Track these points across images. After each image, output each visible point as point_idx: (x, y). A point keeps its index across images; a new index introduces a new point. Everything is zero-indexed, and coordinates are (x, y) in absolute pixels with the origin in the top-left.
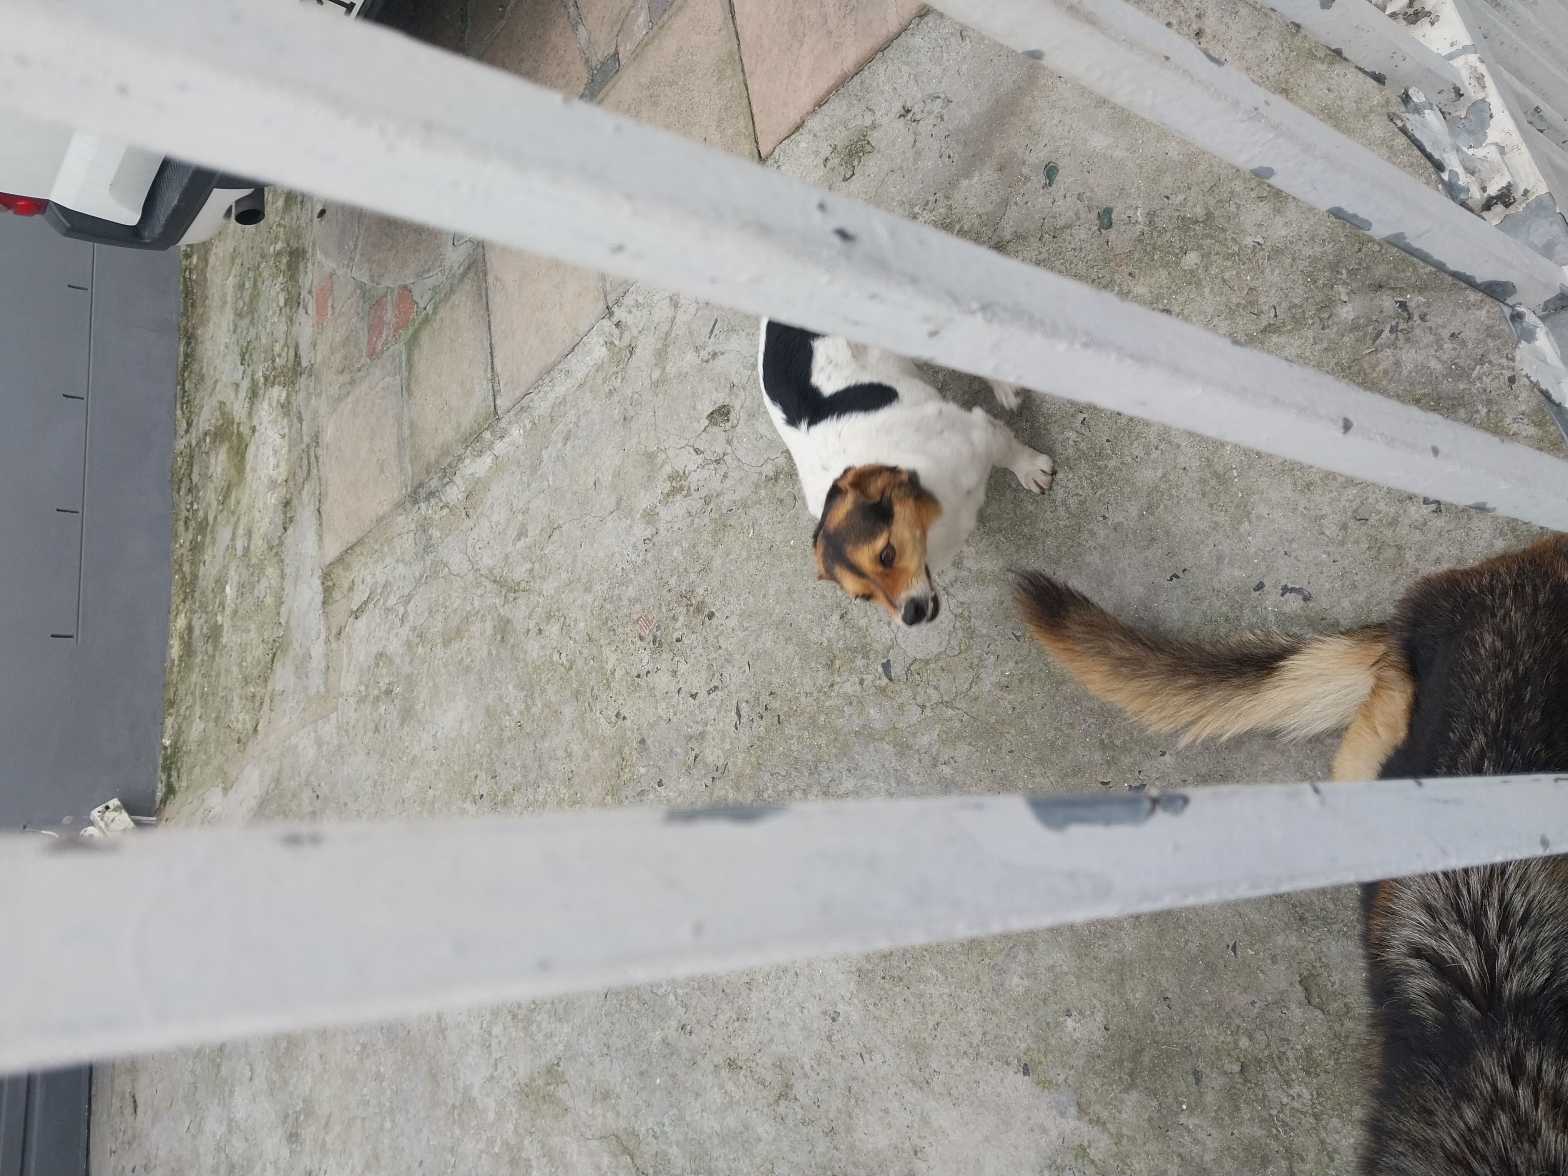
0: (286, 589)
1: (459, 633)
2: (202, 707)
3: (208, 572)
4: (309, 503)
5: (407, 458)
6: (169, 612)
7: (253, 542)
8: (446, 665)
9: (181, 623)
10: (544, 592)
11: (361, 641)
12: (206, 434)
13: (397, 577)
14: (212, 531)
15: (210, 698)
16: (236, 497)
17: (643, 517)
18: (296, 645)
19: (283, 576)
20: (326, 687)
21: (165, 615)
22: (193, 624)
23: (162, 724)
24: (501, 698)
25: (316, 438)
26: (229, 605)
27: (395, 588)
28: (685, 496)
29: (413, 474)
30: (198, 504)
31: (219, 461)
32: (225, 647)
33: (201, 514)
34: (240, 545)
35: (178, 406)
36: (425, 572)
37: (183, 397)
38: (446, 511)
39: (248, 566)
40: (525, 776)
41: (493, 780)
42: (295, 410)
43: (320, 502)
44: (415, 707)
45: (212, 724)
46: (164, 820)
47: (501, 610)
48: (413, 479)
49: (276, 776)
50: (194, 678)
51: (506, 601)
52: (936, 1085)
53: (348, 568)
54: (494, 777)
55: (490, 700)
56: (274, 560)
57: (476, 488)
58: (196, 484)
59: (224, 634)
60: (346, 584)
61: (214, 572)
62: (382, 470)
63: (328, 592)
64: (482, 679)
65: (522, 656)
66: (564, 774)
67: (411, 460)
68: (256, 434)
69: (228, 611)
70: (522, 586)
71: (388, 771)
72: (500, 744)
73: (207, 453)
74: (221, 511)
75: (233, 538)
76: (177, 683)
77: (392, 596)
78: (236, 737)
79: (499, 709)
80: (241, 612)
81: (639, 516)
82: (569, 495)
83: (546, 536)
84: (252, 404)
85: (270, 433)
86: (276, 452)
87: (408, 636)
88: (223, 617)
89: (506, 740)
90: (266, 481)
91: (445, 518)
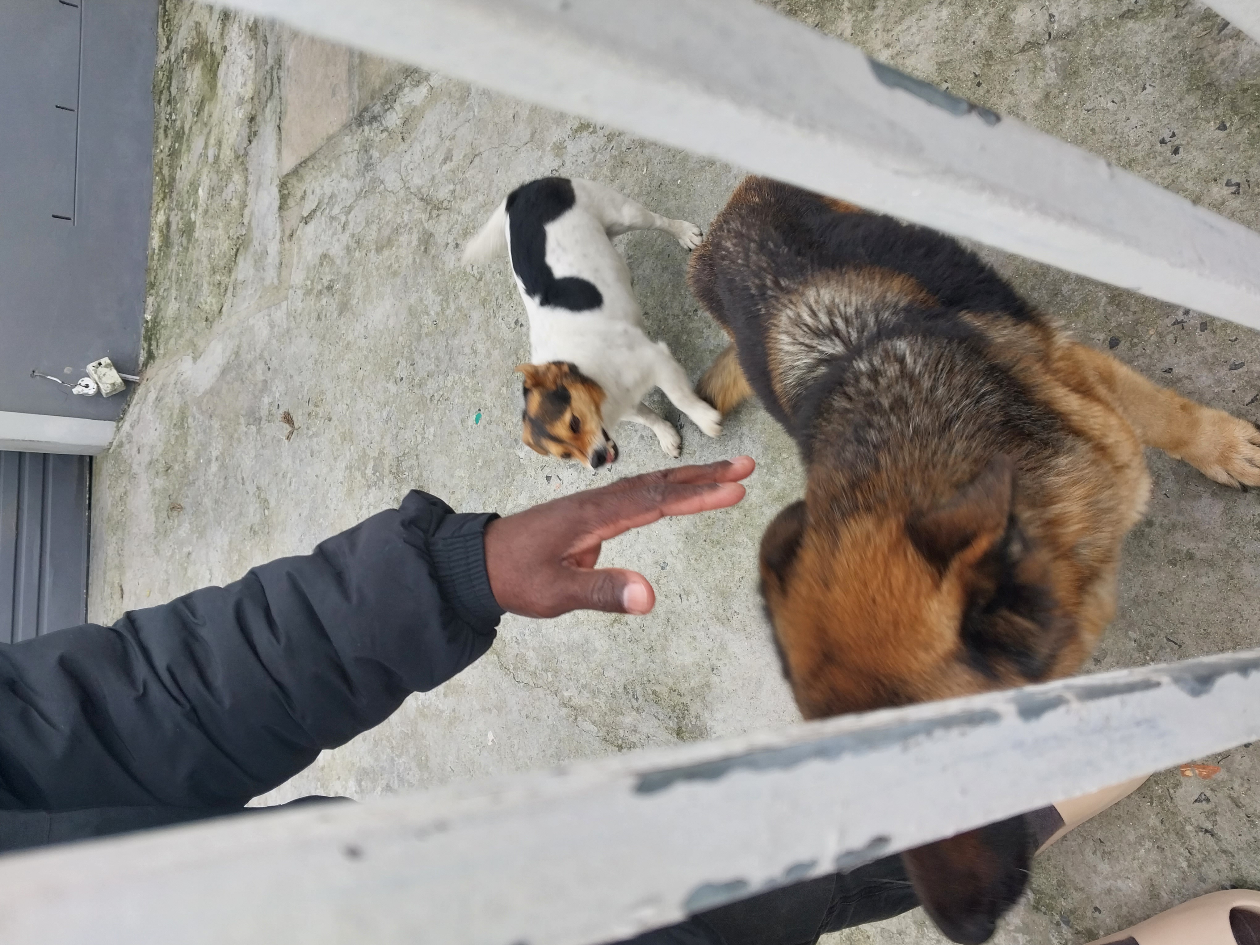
0: (249, 195)
1: (389, 242)
2: (177, 290)
3: (184, 176)
4: (271, 120)
5: (356, 85)
6: (151, 208)
7: (222, 151)
8: (377, 269)
9: (160, 218)
10: (463, 212)
11: (309, 243)
12: (183, 52)
13: (341, 190)
14: (188, 140)
15: (184, 283)
16: (209, 111)
17: (553, 149)
18: (256, 243)
19: (247, 183)
20: (279, 280)
21: (147, 211)
22: (171, 219)
23: (145, 302)
24: (421, 300)
25: (279, 61)
26: (201, 205)
27: (339, 200)
28: (591, 133)
29: (360, 99)
30: (176, 115)
31: (194, 78)
32: (197, 240)
33: (178, 124)
34: (211, 153)
35: (160, 24)
36: (364, 187)
37: (164, 16)
38: (385, 134)
39: (217, 172)
40: (437, 366)
41: (412, 367)
42: (261, 34)
43: (280, 119)
44: (351, 302)
45: (185, 304)
46: (145, 379)
47: (426, 225)
48: (359, 103)
49: (236, 349)
50: (171, 265)
51: (430, 217)
52: (735, 623)
53: (301, 179)
54: (413, 365)
55: (412, 301)
56: (240, 168)
57: (412, 115)
58: (175, 97)
59: (197, 230)
60: (299, 194)
61: (189, 176)
62: (334, 94)
63: (284, 199)
64: (406, 283)
65: (440, 266)
66: (469, 367)
67: (359, 86)
68: (227, 54)
69: (200, 210)
70: (445, 204)
71: (327, 353)
72: (419, 338)
73: (185, 69)
74: (196, 122)
75: (206, 147)
76: (157, 269)
77: (336, 206)
78: (204, 316)
79: (419, 309)
80: (211, 212)
81: (549, 148)
82: (490, 126)
83: (468, 161)
84: (224, 25)
85: (239, 53)
86: (244, 71)
87: (348, 241)
88: (196, 215)
89: (423, 335)
90: (235, 98)
91: (384, 141)
